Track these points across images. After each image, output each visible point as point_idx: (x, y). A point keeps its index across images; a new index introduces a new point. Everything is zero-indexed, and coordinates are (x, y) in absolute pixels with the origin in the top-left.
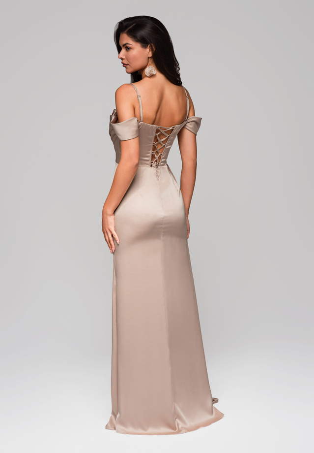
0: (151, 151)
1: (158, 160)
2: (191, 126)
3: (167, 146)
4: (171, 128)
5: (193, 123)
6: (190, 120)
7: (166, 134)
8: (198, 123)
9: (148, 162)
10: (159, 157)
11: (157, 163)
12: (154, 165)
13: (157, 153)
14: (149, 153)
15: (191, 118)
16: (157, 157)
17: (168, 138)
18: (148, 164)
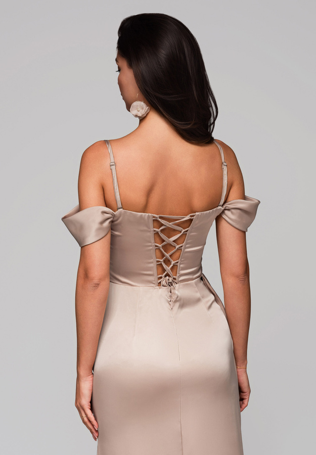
0: (154, 260)
1: (170, 273)
2: (233, 217)
3: (186, 248)
4: (187, 218)
5: (238, 211)
6: (231, 206)
7: (179, 228)
8: (250, 213)
9: (151, 278)
10: (172, 268)
11: (171, 279)
12: (164, 283)
13: (167, 262)
14: (152, 263)
15: (236, 202)
16: (168, 269)
17: (185, 234)
18: (151, 282)
